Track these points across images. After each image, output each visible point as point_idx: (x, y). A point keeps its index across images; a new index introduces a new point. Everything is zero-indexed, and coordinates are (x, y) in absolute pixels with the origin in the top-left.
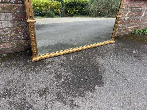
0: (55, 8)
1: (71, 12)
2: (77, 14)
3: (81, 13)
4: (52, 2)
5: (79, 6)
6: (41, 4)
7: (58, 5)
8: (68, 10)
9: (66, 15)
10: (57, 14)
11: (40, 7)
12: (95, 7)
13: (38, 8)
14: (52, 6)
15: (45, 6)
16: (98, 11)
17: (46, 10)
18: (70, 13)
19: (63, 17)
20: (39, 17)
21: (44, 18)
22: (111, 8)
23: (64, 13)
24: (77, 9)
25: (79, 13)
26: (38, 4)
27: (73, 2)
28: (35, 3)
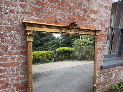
0: (49, 56)
1: (62, 57)
2: (66, 58)
3: (69, 57)
4: (48, 52)
5: (67, 53)
6: (39, 55)
7: (52, 54)
8: (59, 56)
9: (58, 60)
10: (51, 60)
11: (38, 57)
12: (79, 53)
13: (37, 57)
14: (47, 55)
15: (42, 55)
16: (82, 56)
17: (43, 58)
18: (60, 58)
19: (56, 61)
20: (37, 64)
21: (41, 64)
22: (92, 54)
23: (57, 58)
24: (66, 55)
25: (68, 58)
26: (37, 55)
27: (63, 51)
28: (35, 54)
